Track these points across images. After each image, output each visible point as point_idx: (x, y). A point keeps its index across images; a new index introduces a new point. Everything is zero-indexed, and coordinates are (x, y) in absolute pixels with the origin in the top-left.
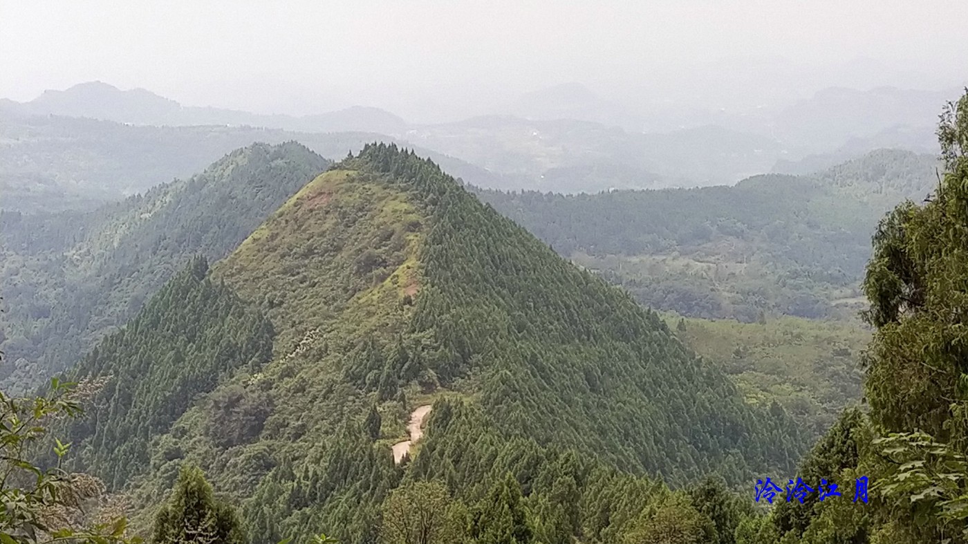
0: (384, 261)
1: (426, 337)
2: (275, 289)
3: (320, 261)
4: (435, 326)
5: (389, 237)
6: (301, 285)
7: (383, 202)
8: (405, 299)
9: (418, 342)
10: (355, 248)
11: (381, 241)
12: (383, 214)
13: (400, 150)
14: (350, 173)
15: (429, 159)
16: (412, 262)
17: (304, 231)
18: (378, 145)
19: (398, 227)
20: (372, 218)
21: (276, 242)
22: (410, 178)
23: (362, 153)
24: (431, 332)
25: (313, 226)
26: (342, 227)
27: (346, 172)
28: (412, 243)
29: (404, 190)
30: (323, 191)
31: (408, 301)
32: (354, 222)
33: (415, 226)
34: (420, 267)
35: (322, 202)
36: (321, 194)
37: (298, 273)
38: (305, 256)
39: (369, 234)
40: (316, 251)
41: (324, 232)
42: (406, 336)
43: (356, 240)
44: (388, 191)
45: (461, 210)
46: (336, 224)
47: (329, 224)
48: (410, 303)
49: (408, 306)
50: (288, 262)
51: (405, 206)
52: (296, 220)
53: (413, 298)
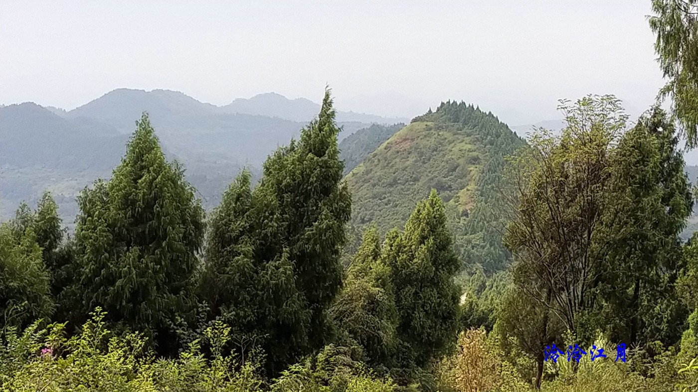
0: (450, 187)
1: (476, 238)
2: (366, 210)
3: (402, 189)
4: (484, 230)
5: (454, 170)
6: (386, 207)
7: (453, 144)
8: (463, 212)
9: (469, 242)
10: (427, 178)
11: (449, 172)
12: (451, 153)
13: (467, 106)
14: (428, 123)
15: (490, 113)
16: (472, 186)
17: (392, 166)
18: (451, 102)
19: (461, 161)
20: (444, 155)
21: (370, 175)
22: (475, 126)
23: (438, 109)
24: (481, 234)
25: (398, 163)
26: (420, 164)
27: (425, 123)
28: (472, 173)
29: (468, 135)
30: (407, 137)
31: (465, 214)
32: (429, 160)
33: (475, 160)
34: (478, 190)
35: (406, 145)
36: (405, 140)
37: (385, 198)
38: (391, 185)
39: (440, 167)
40: (399, 181)
41: (406, 167)
42: (460, 237)
43: (430, 172)
44: (457, 136)
45: (512, 149)
46: (416, 161)
47: (411, 161)
48: (467, 215)
49: (464, 217)
50: (377, 190)
51: (469, 146)
52: (386, 159)
53: (469, 211)
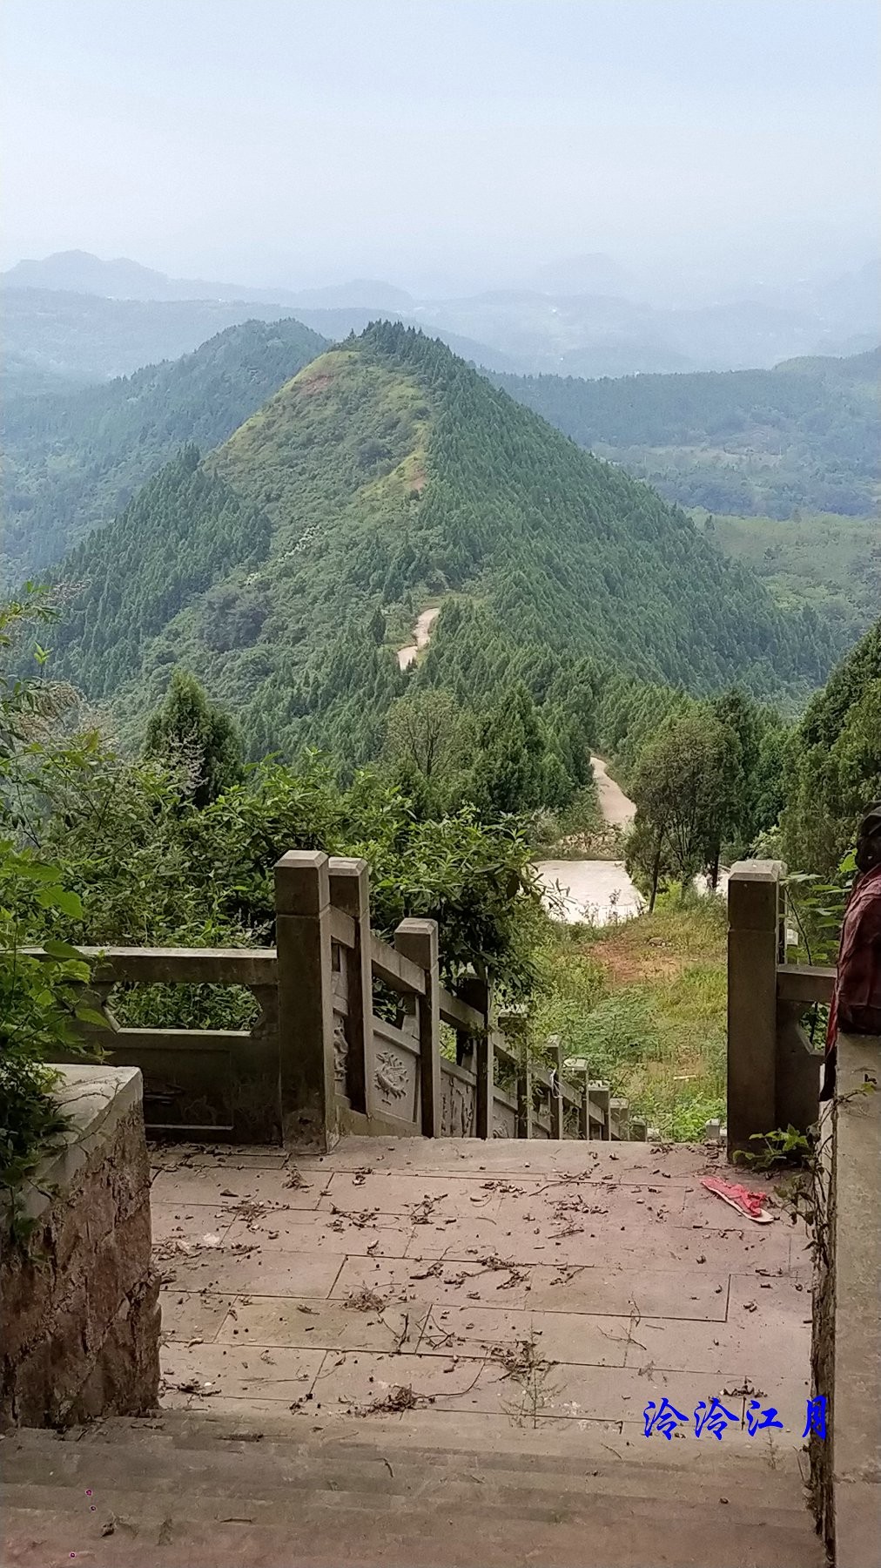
0: (389, 452)
1: (434, 534)
2: (272, 482)
3: (321, 452)
4: (444, 523)
5: (394, 426)
6: (300, 478)
7: (389, 386)
8: (412, 493)
9: (425, 540)
10: (357, 438)
11: (386, 429)
12: (388, 400)
13: (406, 329)
14: (352, 354)
15: (438, 340)
16: (419, 453)
17: (304, 418)
18: (383, 323)
19: (403, 414)
20: (377, 403)
21: (273, 430)
22: (417, 361)
23: (365, 333)
24: (440, 529)
25: (312, 412)
26: (343, 414)
27: (348, 353)
28: (419, 433)
29: (411, 373)
30: (324, 373)
31: (415, 496)
32: (357, 409)
33: (422, 414)
34: (427, 459)
35: (322, 386)
36: (320, 377)
37: (297, 465)
38: (304, 445)
39: (374, 422)
40: (316, 441)
41: (326, 419)
42: (413, 534)
43: (358, 428)
44: (393, 374)
45: (472, 396)
46: (338, 411)
47: (330, 410)
48: (417, 498)
49: (414, 501)
50: (286, 452)
51: (411, 392)
52: (294, 406)
53: (420, 493)
